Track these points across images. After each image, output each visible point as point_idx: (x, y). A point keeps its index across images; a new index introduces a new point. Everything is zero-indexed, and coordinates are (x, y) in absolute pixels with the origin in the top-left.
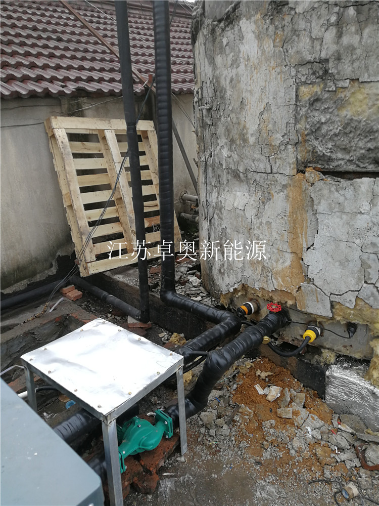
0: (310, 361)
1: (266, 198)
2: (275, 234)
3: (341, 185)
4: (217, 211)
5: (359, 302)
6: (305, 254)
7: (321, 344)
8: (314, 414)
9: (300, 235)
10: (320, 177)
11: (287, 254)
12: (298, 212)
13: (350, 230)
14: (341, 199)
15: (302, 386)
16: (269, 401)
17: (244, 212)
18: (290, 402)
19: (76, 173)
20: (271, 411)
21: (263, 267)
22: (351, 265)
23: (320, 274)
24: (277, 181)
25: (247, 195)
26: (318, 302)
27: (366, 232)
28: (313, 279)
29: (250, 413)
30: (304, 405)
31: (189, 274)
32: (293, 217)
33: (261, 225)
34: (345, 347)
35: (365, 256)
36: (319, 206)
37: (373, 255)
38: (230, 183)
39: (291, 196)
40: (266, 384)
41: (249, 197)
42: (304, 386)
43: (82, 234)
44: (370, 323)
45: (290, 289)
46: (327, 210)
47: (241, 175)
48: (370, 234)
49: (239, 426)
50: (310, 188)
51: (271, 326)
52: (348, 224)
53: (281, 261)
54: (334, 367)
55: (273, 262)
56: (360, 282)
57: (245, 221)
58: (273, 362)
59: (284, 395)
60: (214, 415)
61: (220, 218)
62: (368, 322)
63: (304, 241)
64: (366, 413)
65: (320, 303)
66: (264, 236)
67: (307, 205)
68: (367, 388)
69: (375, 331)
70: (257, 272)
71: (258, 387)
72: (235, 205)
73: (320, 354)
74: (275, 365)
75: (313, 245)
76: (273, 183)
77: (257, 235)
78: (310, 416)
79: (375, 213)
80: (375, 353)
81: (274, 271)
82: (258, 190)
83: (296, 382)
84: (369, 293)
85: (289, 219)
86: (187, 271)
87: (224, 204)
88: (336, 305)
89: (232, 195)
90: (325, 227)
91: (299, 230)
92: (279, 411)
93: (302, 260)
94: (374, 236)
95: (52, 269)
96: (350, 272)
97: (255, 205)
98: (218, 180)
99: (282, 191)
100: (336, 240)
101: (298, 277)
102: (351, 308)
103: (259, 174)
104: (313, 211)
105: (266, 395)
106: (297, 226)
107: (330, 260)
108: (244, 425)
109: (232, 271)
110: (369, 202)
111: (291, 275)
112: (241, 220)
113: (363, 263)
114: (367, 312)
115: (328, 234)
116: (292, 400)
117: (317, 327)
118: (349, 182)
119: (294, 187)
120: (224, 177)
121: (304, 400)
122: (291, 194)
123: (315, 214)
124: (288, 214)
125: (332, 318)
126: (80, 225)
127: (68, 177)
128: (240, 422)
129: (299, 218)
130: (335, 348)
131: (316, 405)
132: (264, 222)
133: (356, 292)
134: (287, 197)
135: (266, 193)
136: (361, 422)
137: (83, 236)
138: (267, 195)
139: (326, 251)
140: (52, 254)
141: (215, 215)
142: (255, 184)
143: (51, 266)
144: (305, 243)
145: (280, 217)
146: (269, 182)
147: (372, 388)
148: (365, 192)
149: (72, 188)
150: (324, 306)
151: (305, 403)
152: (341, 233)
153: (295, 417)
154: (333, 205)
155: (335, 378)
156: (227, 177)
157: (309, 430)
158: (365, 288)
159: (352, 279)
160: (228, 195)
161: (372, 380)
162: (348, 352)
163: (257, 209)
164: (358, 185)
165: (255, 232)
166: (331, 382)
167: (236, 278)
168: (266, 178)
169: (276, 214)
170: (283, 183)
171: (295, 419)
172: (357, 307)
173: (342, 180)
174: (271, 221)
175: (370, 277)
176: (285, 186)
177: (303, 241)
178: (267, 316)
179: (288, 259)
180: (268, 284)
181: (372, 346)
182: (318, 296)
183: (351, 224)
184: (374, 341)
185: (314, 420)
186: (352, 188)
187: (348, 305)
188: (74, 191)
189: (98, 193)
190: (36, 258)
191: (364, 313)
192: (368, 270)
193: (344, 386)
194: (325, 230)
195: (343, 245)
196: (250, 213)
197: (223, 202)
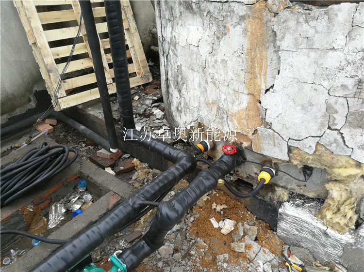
0: (264, 198)
1: (221, 34)
2: (230, 74)
3: (312, 14)
4: (172, 48)
5: (320, 148)
6: (263, 97)
7: (274, 183)
8: (265, 247)
9: (258, 75)
10: (286, 4)
11: (244, 95)
12: (257, 49)
13: (318, 70)
14: (311, 32)
15: (255, 219)
16: (224, 234)
17: (198, 49)
18: (244, 236)
19: (35, 10)
20: (225, 244)
21: (219, 108)
22: (314, 109)
23: (279, 118)
24: (233, 11)
25: (201, 29)
26: (275, 146)
27: (337, 72)
28: (271, 123)
29: (205, 247)
30: (256, 238)
31: (154, 107)
32: (251, 55)
33: (216, 63)
34: (299, 186)
35: (332, 100)
36: (282, 42)
37: (343, 98)
38: (183, 15)
39: (250, 30)
40: (221, 217)
41: (202, 32)
42: (256, 218)
43: (49, 71)
44: (329, 167)
45: (245, 132)
46: (293, 46)
47: (194, 6)
48: (342, 75)
49: (195, 260)
50: (273, 19)
51: (226, 168)
52: (316, 62)
53: (237, 102)
54: (287, 204)
55: (228, 103)
56: (323, 128)
57: (199, 59)
58: (228, 195)
59: (238, 229)
60: (172, 249)
61: (175, 54)
62: (326, 166)
63: (263, 82)
64: (316, 248)
65: (276, 147)
66: (219, 75)
67: (268, 40)
68: (319, 229)
69: (333, 175)
70: (212, 113)
71: (213, 221)
72: (189, 41)
73: (273, 191)
74: (230, 198)
75: (272, 87)
76: (229, 14)
77: (211, 75)
78: (261, 250)
79: (351, 49)
80: (331, 196)
81: (230, 113)
82: (213, 24)
83: (249, 215)
84: (332, 140)
85: (247, 57)
86: (152, 104)
87: (178, 39)
88: (294, 150)
89: (186, 29)
90: (288, 67)
91: (257, 70)
92: (233, 245)
93: (260, 103)
94: (347, 77)
95: (31, 103)
96: (313, 116)
97: (210, 40)
98: (171, 12)
99: (239, 24)
100: (300, 82)
101: (255, 119)
102: (311, 153)
103: (213, 3)
104: (275, 47)
105: (220, 229)
106: (256, 65)
107: (291, 103)
108: (199, 259)
109: (188, 110)
110: (346, 35)
111: (247, 117)
112: (195, 57)
113: (329, 108)
114: (327, 158)
115: (291, 75)
116: (245, 234)
117: (272, 168)
118: (323, 10)
119: (254, 18)
120: (177, 10)
121: (256, 233)
122: (249, 27)
123: (276, 52)
124: (245, 51)
125: (289, 161)
126: (46, 63)
127: (27, 14)
128: (196, 255)
129: (258, 56)
130: (289, 187)
131: (268, 238)
132: (220, 60)
133: (317, 138)
134: (245, 31)
135: (221, 26)
136: (310, 255)
137: (50, 74)
138: (222, 29)
139: (287, 94)
140: (29, 89)
141: (170, 51)
142: (209, 16)
143: (30, 100)
144: (264, 85)
145: (236, 55)
146: (224, 14)
147: (324, 228)
148: (343, 22)
149: (33, 25)
150: (281, 150)
151: (257, 235)
152: (307, 74)
153: (247, 251)
154: (300, 40)
155: (287, 215)
156: (180, 9)
157: (261, 264)
158: (328, 134)
159: (314, 124)
160: (182, 29)
161: (325, 221)
162: (302, 191)
163: (211, 45)
164: (334, 13)
165: (210, 71)
166: (283, 219)
167: (192, 116)
168: (221, 8)
169: (232, 52)
170: (241, 14)
171: (248, 253)
172: (317, 153)
173: (313, 8)
174: (226, 59)
175: (335, 122)
176: (242, 18)
177: (261, 82)
178: (222, 157)
179: (245, 100)
180: (223, 126)
181: (328, 189)
182: (276, 140)
183: (320, 62)
184: (330, 183)
185: (266, 254)
186: (326, 17)
187: (307, 150)
188: (35, 28)
189: (64, 29)
190: (13, 94)
191: (323, 158)
192: (334, 115)
193: (296, 224)
194: (287, 70)
195: (307, 87)
196: (205, 49)
197: (177, 37)
